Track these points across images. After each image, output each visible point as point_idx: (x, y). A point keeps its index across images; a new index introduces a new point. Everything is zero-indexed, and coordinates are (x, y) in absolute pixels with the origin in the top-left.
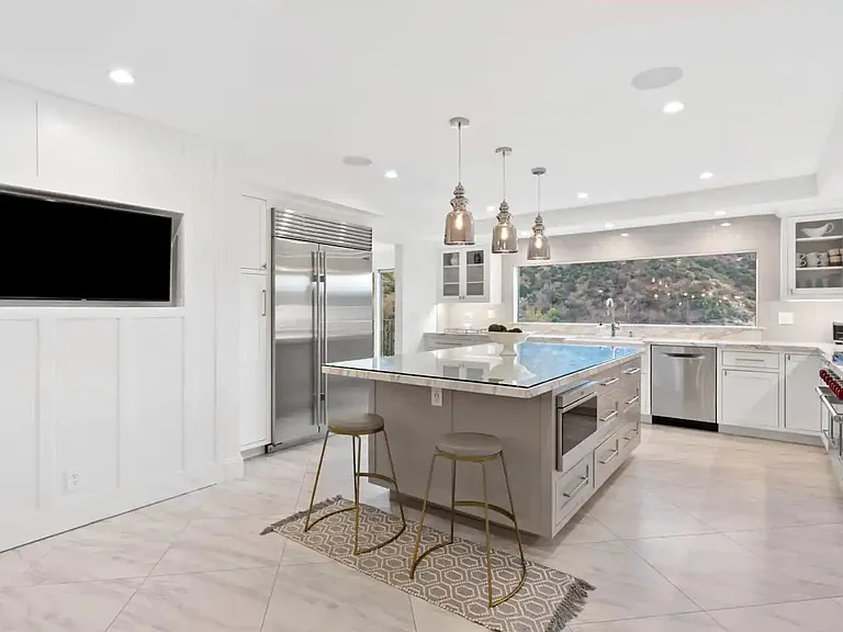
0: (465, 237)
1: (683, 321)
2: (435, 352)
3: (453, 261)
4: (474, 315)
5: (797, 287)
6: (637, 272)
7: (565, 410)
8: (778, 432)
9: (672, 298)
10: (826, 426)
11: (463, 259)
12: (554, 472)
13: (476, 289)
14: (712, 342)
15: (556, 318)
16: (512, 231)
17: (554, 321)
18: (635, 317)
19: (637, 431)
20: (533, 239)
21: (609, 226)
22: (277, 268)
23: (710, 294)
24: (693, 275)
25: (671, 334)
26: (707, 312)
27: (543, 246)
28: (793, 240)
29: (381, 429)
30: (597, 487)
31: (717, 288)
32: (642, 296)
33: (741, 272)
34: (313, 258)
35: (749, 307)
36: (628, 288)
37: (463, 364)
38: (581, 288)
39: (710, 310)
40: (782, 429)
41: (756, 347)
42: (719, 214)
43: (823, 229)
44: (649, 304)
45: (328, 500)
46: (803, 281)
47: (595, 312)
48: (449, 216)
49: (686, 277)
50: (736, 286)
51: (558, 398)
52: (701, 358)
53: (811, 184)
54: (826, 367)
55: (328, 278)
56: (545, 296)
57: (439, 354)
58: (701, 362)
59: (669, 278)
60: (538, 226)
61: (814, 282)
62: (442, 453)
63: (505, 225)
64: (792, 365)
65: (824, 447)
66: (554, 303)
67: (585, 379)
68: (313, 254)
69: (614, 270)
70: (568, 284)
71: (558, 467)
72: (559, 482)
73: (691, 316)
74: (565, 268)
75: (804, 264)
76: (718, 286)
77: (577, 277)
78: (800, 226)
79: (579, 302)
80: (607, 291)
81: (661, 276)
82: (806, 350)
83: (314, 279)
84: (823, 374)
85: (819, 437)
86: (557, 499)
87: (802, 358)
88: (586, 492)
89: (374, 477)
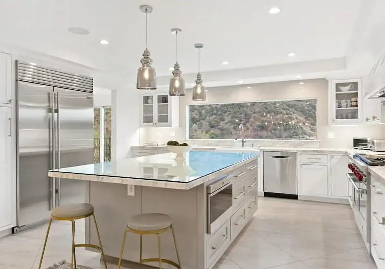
0: (150, 84)
1: (280, 137)
2: (138, 159)
3: (149, 101)
4: (161, 134)
5: (337, 118)
6: (257, 110)
7: (212, 195)
8: (328, 198)
9: (275, 124)
10: (351, 194)
11: (155, 100)
12: (206, 234)
13: (164, 119)
14: (294, 149)
15: (213, 137)
16: (181, 82)
17: (213, 138)
18: (255, 135)
19: (255, 202)
20: (196, 88)
21: (241, 82)
22: (20, 103)
23: (294, 122)
24: (284, 112)
25: (274, 145)
26: (292, 132)
27: (201, 93)
28: (335, 93)
29: (92, 213)
30: (232, 240)
31: (297, 119)
32: (260, 124)
33: (309, 111)
34: (49, 97)
35: (312, 130)
36: (252, 119)
37: (156, 165)
38: (227, 119)
39: (293, 131)
40: (329, 196)
41: (317, 151)
42: (299, 77)
43: (348, 87)
44: (263, 128)
45: (55, 265)
46: (339, 116)
47: (235, 132)
48: (139, 69)
49: (281, 113)
50: (306, 118)
51: (208, 188)
52: (289, 158)
53: (343, 63)
54: (351, 162)
55: (60, 111)
56: (207, 124)
57: (141, 159)
58: (289, 161)
59: (273, 114)
60: (199, 80)
61: (344, 116)
62: (131, 230)
63: (178, 78)
64: (334, 161)
65: (350, 205)
66: (212, 127)
67: (226, 174)
68: (49, 94)
69: (244, 109)
70: (220, 117)
71: (208, 232)
72: (209, 240)
73: (285, 135)
74: (218, 107)
75: (340, 106)
76: (297, 118)
77: (225, 113)
78: (338, 85)
79: (226, 127)
80: (241, 121)
81: (269, 112)
82: (340, 152)
83: (50, 110)
84: (350, 166)
85: (348, 200)
86: (208, 251)
87: (339, 157)
88: (227, 243)
89: (89, 246)
